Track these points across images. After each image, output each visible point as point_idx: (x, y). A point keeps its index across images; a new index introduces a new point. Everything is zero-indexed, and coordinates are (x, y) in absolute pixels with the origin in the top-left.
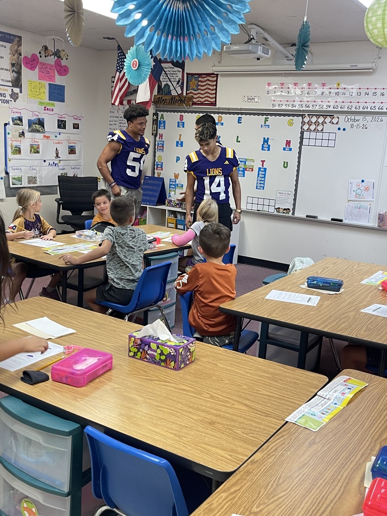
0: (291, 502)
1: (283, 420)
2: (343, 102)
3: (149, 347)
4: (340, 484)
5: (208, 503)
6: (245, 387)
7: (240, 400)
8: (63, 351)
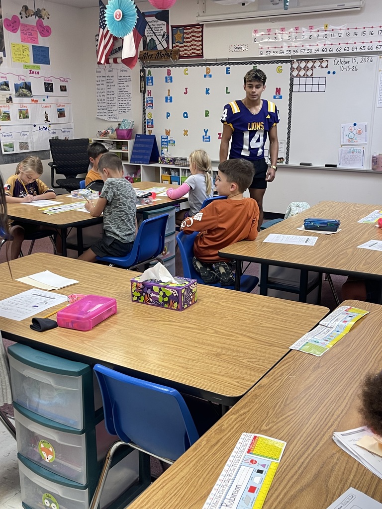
0: (299, 419)
1: (288, 348)
2: (332, 44)
3: (152, 290)
4: (346, 401)
5: (219, 425)
6: (248, 321)
7: (244, 333)
8: (67, 300)
